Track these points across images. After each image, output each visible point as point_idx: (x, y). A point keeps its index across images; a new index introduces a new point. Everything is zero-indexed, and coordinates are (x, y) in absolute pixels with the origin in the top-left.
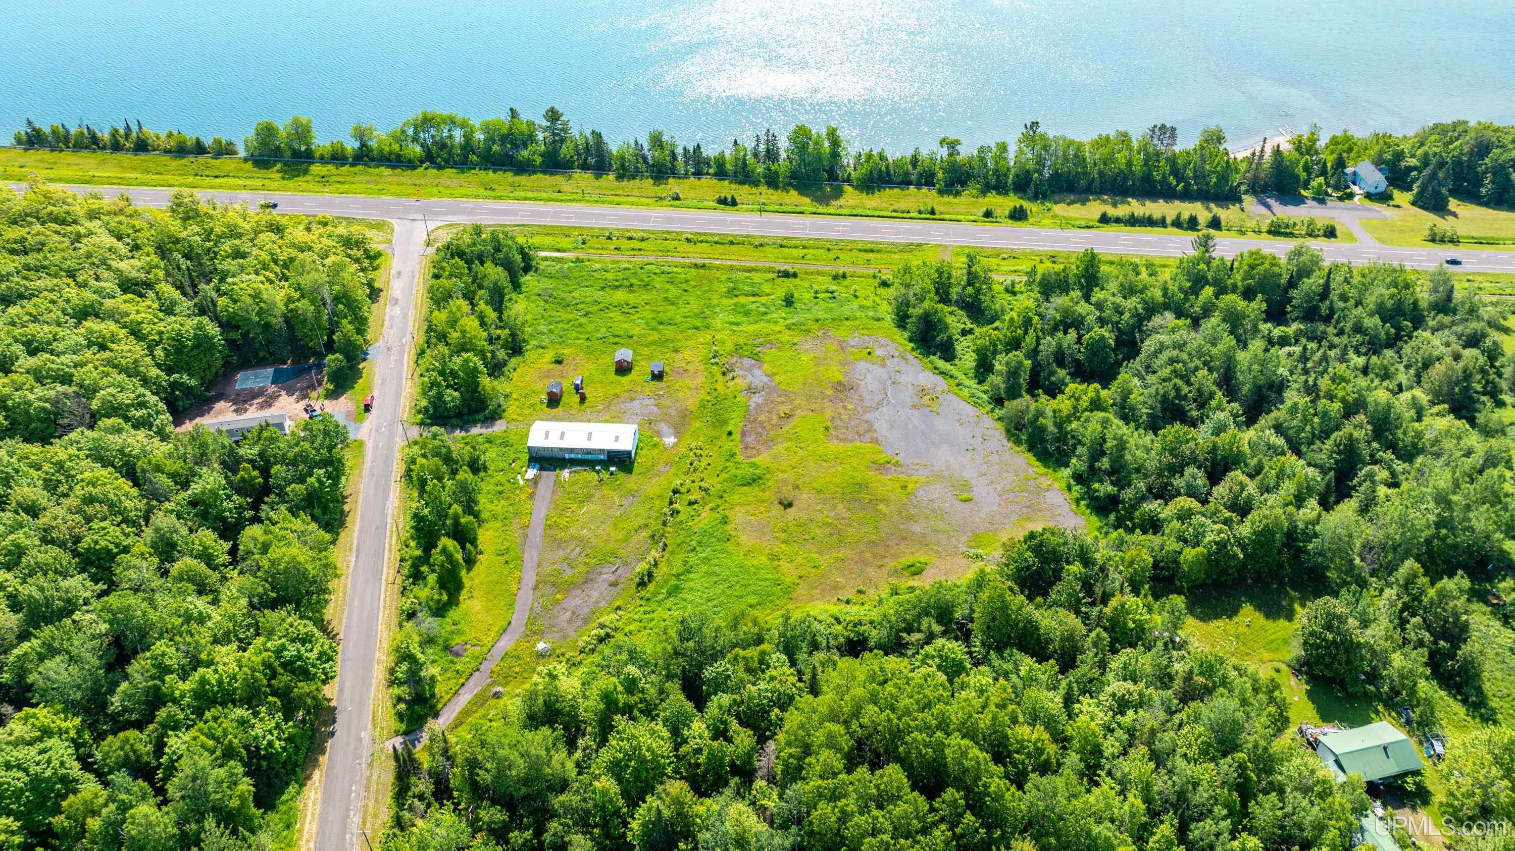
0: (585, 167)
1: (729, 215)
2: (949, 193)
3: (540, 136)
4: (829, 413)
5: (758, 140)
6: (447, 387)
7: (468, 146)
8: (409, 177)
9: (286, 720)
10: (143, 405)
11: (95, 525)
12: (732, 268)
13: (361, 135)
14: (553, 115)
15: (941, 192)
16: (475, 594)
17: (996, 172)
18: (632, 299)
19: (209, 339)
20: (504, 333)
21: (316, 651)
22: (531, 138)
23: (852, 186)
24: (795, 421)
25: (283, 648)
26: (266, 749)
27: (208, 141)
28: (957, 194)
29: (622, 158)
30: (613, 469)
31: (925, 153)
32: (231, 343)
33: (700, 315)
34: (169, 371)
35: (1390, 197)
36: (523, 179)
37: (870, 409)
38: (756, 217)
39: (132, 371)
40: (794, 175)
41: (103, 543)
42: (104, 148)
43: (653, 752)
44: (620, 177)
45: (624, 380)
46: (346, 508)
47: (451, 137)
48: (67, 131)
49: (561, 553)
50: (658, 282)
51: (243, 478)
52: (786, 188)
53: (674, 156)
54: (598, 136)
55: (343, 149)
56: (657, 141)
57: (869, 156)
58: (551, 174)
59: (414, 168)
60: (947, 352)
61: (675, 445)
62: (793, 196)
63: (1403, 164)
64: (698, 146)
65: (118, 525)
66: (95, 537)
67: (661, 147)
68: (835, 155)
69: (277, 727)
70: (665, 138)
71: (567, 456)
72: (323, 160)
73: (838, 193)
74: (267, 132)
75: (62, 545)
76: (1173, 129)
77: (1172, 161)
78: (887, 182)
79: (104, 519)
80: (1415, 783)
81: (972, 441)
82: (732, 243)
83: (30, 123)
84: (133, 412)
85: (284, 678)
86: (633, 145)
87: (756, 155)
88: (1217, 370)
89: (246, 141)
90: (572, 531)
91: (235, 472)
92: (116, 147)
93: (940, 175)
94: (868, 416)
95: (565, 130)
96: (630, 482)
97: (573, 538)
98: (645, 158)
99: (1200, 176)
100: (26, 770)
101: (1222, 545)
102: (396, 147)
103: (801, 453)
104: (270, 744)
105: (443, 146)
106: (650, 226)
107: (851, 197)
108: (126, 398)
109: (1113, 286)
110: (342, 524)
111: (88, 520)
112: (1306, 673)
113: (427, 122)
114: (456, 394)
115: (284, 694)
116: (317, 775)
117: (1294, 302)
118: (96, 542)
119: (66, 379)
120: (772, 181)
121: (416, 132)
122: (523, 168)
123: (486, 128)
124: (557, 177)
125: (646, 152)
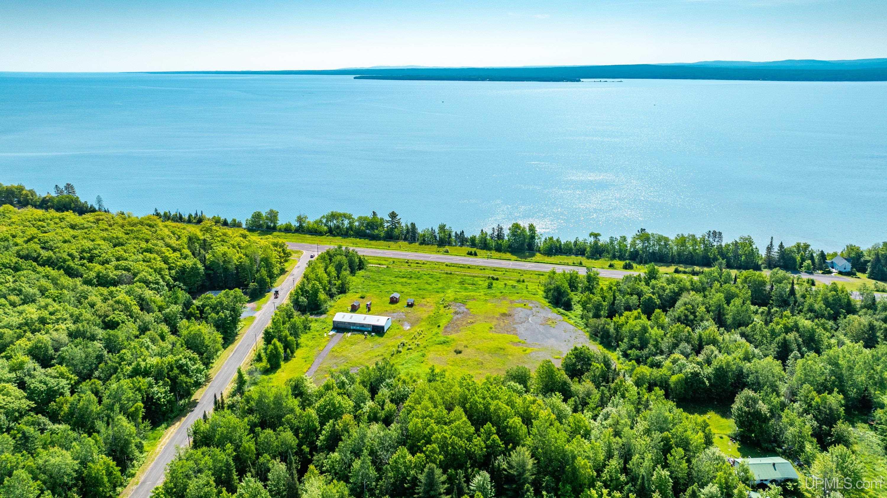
0: (405, 239)
1: (472, 258)
2: (592, 258)
3: (386, 225)
4: (494, 323)
5: (494, 231)
6: (302, 295)
7: (351, 228)
8: (318, 238)
9: (171, 392)
10: (157, 283)
11: (116, 312)
12: (465, 275)
13: (300, 219)
14: (393, 215)
15: (588, 258)
16: (285, 371)
17: (620, 250)
18: (409, 281)
19: (198, 269)
20: (339, 283)
21: (195, 367)
22: (381, 225)
23: (541, 253)
24: (474, 325)
25: (180, 359)
26: (156, 399)
27: (229, 221)
28: (597, 259)
29: (424, 235)
30: (373, 334)
31: (581, 239)
32: (207, 275)
33: (443, 288)
34: (175, 280)
35: (855, 274)
36: (373, 242)
37: (517, 323)
38: (486, 260)
39: (159, 271)
40: (510, 246)
41: (116, 319)
42: (184, 222)
43: (340, 404)
44: (421, 244)
45: (393, 306)
46: (236, 338)
47: (343, 224)
48: (170, 214)
49: (335, 361)
50: (425, 277)
51: (191, 312)
52: (505, 252)
53: (450, 235)
54: (413, 225)
55: (291, 225)
56: (442, 228)
57: (551, 239)
58: (387, 241)
59: (322, 235)
60: (568, 307)
61: (409, 330)
62: (508, 255)
63: (862, 259)
64: (463, 232)
65: (127, 316)
66: (114, 316)
67: (444, 232)
68: (533, 237)
69: (166, 392)
70: (447, 227)
71: (352, 327)
72: (280, 230)
73: (533, 255)
74: (258, 216)
75: (100, 317)
76: (720, 234)
77: (720, 248)
78: (560, 253)
79: (121, 311)
80: (793, 486)
81: (569, 338)
82: (469, 268)
83: (156, 210)
84: (151, 285)
85: (176, 371)
86: (430, 230)
87: (492, 238)
88: (713, 311)
89: (247, 220)
90: (343, 353)
91: (188, 309)
92: (189, 221)
93: (588, 249)
94: (515, 326)
95: (398, 223)
96: (380, 340)
97: (343, 356)
98: (435, 237)
99: (737, 256)
100: (47, 385)
101: (695, 375)
102: (316, 226)
103: (473, 335)
104: (159, 399)
105: (338, 227)
106: (429, 259)
107: (538, 257)
108: (151, 278)
109: (663, 280)
110: (232, 342)
111: (114, 310)
112: (739, 440)
113: (333, 216)
114: (305, 300)
115: (174, 380)
116: (178, 424)
117: (774, 298)
118: (114, 318)
119: (128, 270)
120: (499, 249)
121: (327, 221)
122: (374, 238)
123: (360, 218)
124: (390, 243)
125: (436, 234)
